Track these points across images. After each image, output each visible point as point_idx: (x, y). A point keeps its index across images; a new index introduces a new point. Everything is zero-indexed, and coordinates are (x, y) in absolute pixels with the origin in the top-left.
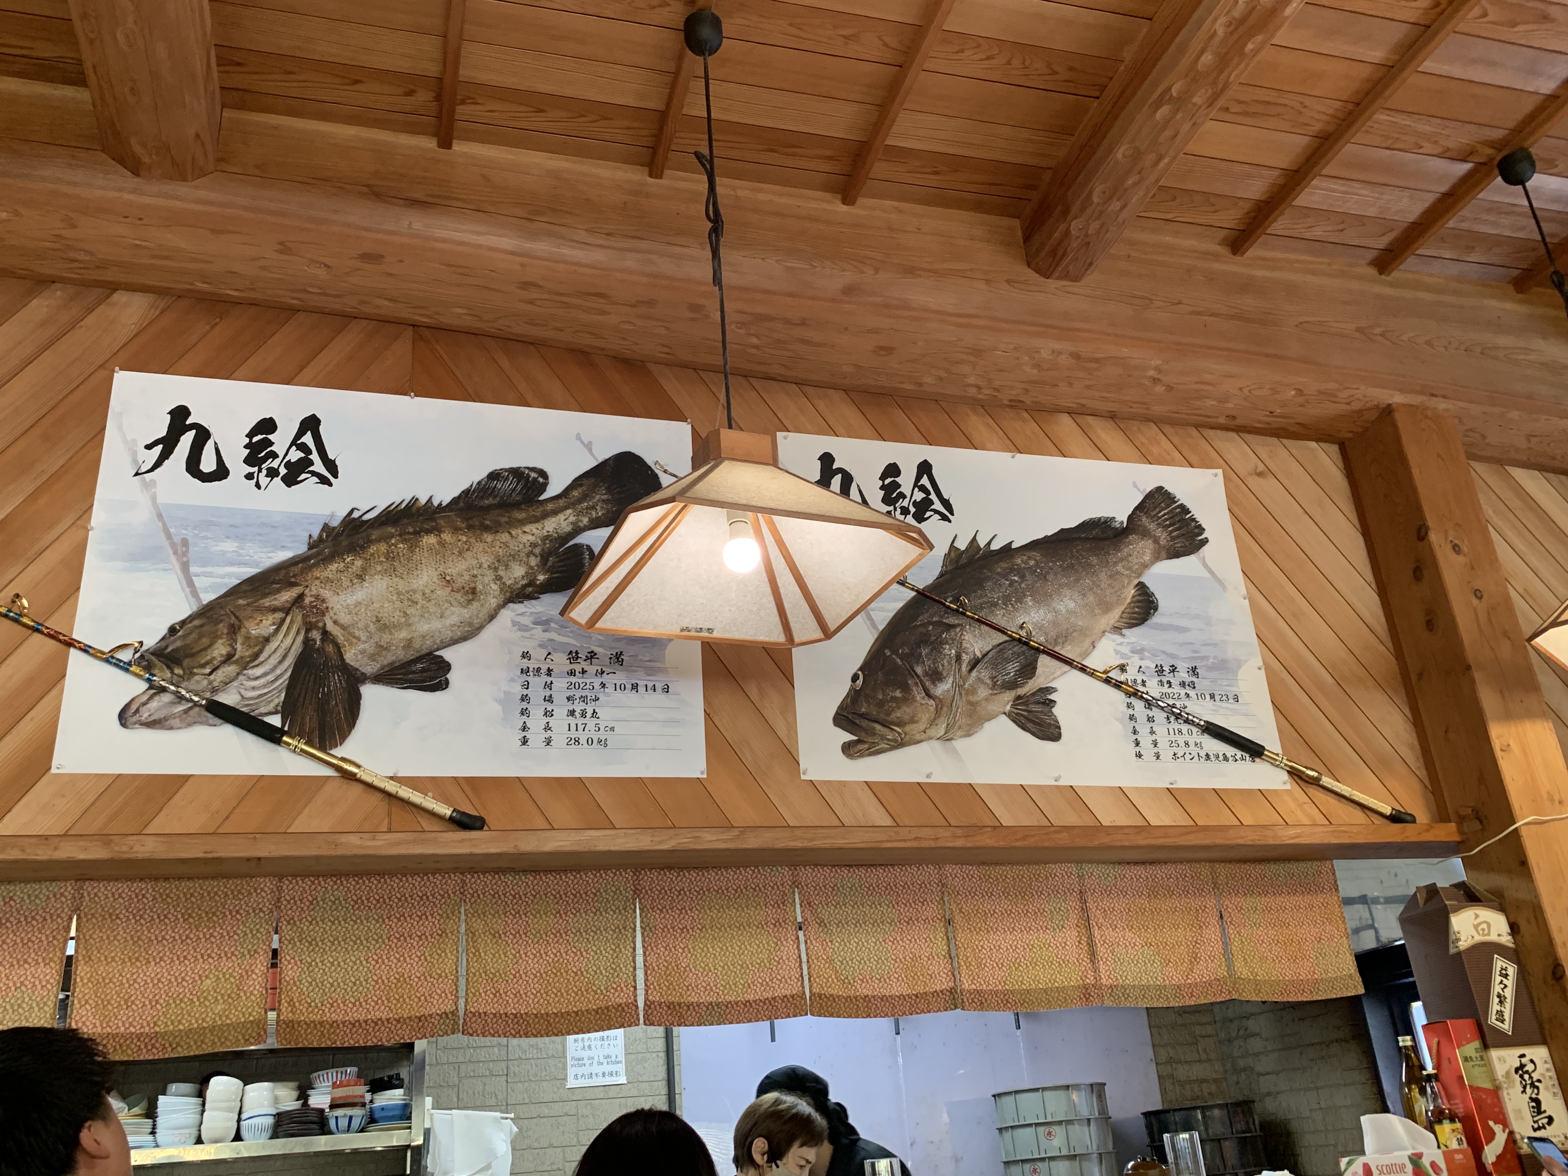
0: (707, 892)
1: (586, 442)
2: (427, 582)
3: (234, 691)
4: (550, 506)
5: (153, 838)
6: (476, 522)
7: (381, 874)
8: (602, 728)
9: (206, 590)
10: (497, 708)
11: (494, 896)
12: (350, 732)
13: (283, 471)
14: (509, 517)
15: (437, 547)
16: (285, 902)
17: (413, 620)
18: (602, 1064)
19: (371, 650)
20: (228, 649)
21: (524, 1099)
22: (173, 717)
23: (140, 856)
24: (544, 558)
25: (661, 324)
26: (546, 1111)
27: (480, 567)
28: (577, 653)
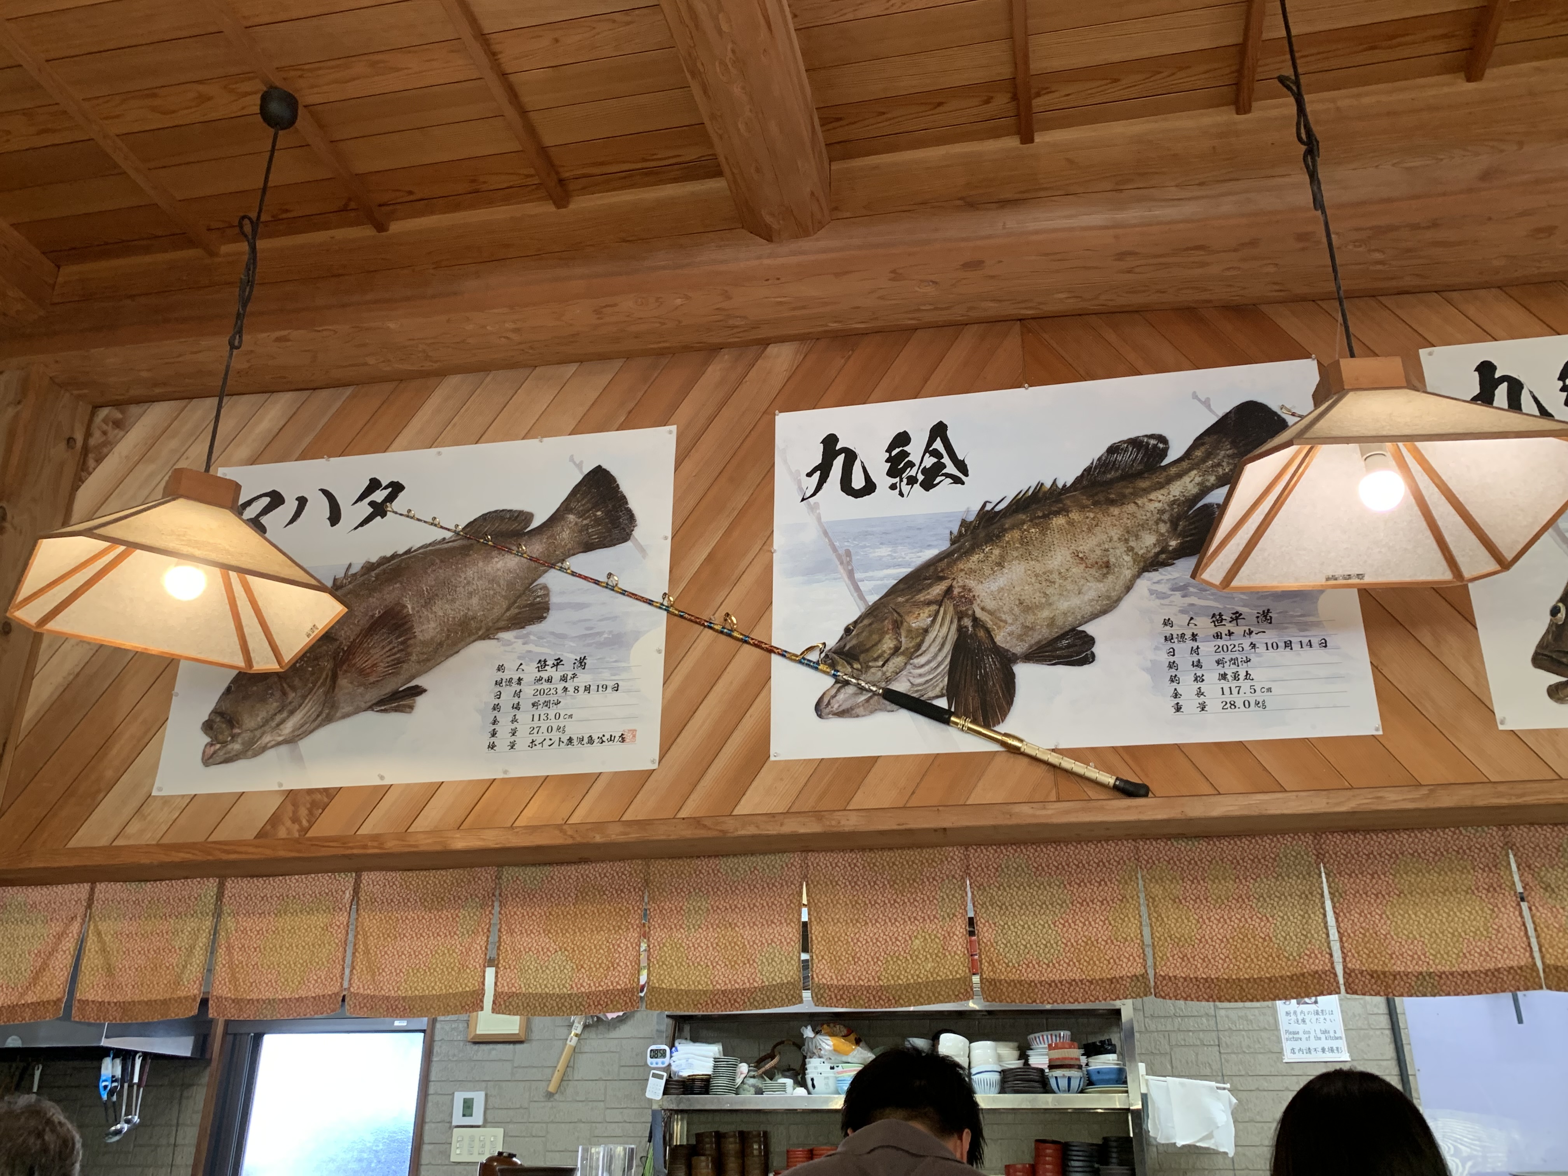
0: (1400, 856)
1: (1203, 400)
2: (1061, 562)
3: (905, 679)
4: (1173, 470)
5: (854, 813)
6: (1101, 497)
7: (1057, 841)
8: (1258, 690)
9: (871, 592)
10: (1146, 677)
11: (1169, 862)
12: (1009, 710)
13: (921, 477)
14: (1133, 488)
15: (1067, 526)
16: (973, 870)
17: (1053, 599)
18: (1320, 1039)
19: (1019, 631)
20: (895, 642)
21: (1239, 1070)
22: (858, 706)
23: (847, 829)
24: (1174, 523)
25: (1269, 261)
26: (1265, 1085)
27: (1111, 541)
28: (1220, 615)
